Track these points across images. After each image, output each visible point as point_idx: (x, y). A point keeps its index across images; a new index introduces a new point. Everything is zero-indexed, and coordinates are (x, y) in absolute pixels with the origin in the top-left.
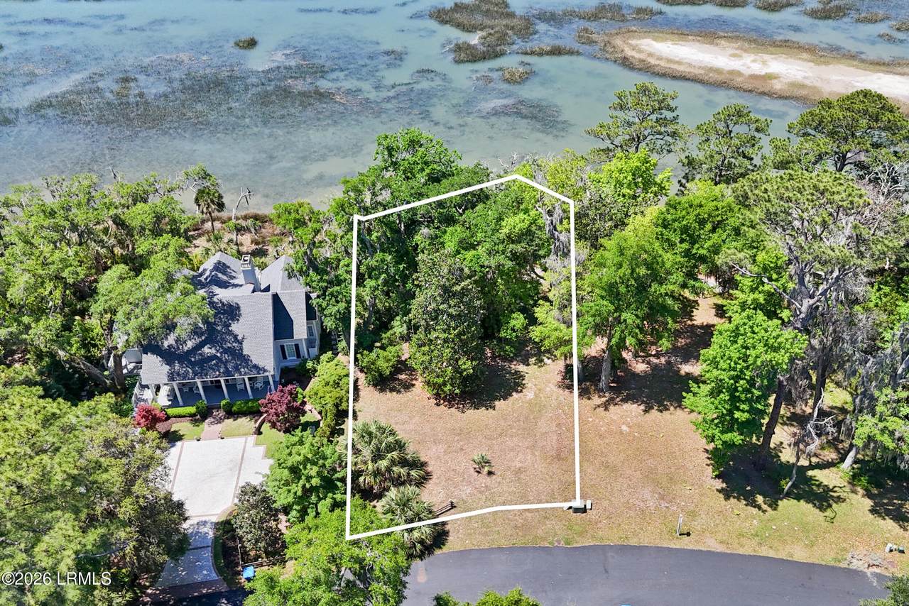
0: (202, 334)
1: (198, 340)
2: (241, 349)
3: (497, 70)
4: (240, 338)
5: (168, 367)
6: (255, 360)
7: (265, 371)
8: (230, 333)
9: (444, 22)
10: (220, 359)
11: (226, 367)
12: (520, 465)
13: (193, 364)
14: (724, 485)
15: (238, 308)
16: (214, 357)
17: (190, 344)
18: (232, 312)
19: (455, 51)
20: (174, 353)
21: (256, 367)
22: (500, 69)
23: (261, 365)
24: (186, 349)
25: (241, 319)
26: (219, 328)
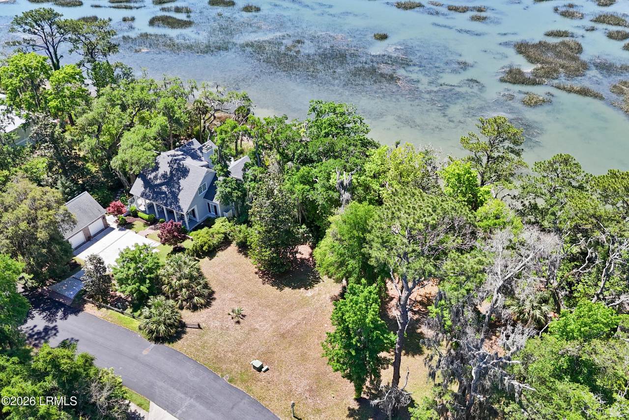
0: (166, 178)
1: (163, 181)
2: (178, 194)
3: (525, 93)
4: (181, 188)
5: (144, 189)
6: (181, 203)
7: (182, 211)
8: (178, 183)
9: (520, 52)
10: (166, 195)
11: (167, 200)
12: (259, 327)
13: (154, 192)
14: (357, 407)
15: (188, 172)
16: (165, 193)
17: (159, 181)
18: (185, 172)
19: (507, 73)
20: (150, 183)
21: (179, 207)
22: (527, 93)
23: (182, 207)
24: (156, 183)
25: (187, 178)
26: (175, 179)
